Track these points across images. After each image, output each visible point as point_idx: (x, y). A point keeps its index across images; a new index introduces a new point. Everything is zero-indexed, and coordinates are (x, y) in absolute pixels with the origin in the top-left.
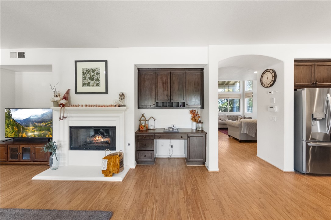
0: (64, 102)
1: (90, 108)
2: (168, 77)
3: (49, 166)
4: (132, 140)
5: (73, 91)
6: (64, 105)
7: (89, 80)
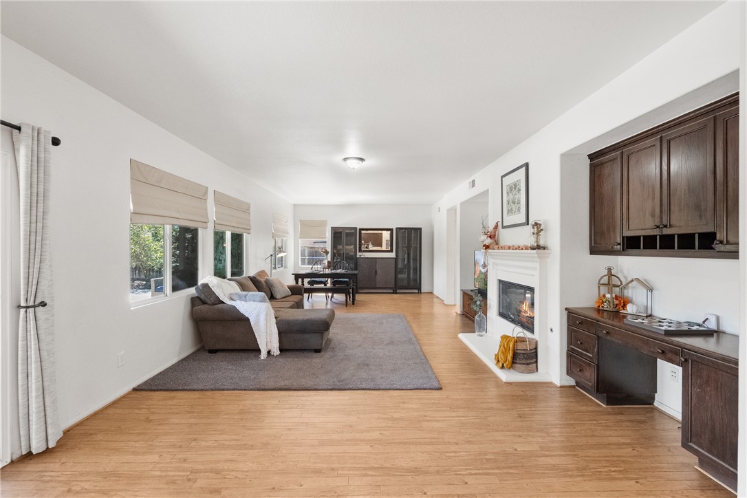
1: (513, 248)
5: (500, 224)
6: (487, 247)
7: (512, 204)
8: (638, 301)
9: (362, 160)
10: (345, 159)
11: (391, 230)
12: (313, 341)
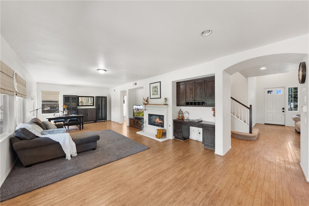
0: (146, 103)
1: (152, 105)
2: (193, 85)
3: (141, 129)
4: (171, 123)
5: (149, 98)
6: (146, 104)
7: (154, 92)
8: (186, 116)
9: (105, 71)
10: (98, 70)
11: (93, 97)
12: (92, 145)
